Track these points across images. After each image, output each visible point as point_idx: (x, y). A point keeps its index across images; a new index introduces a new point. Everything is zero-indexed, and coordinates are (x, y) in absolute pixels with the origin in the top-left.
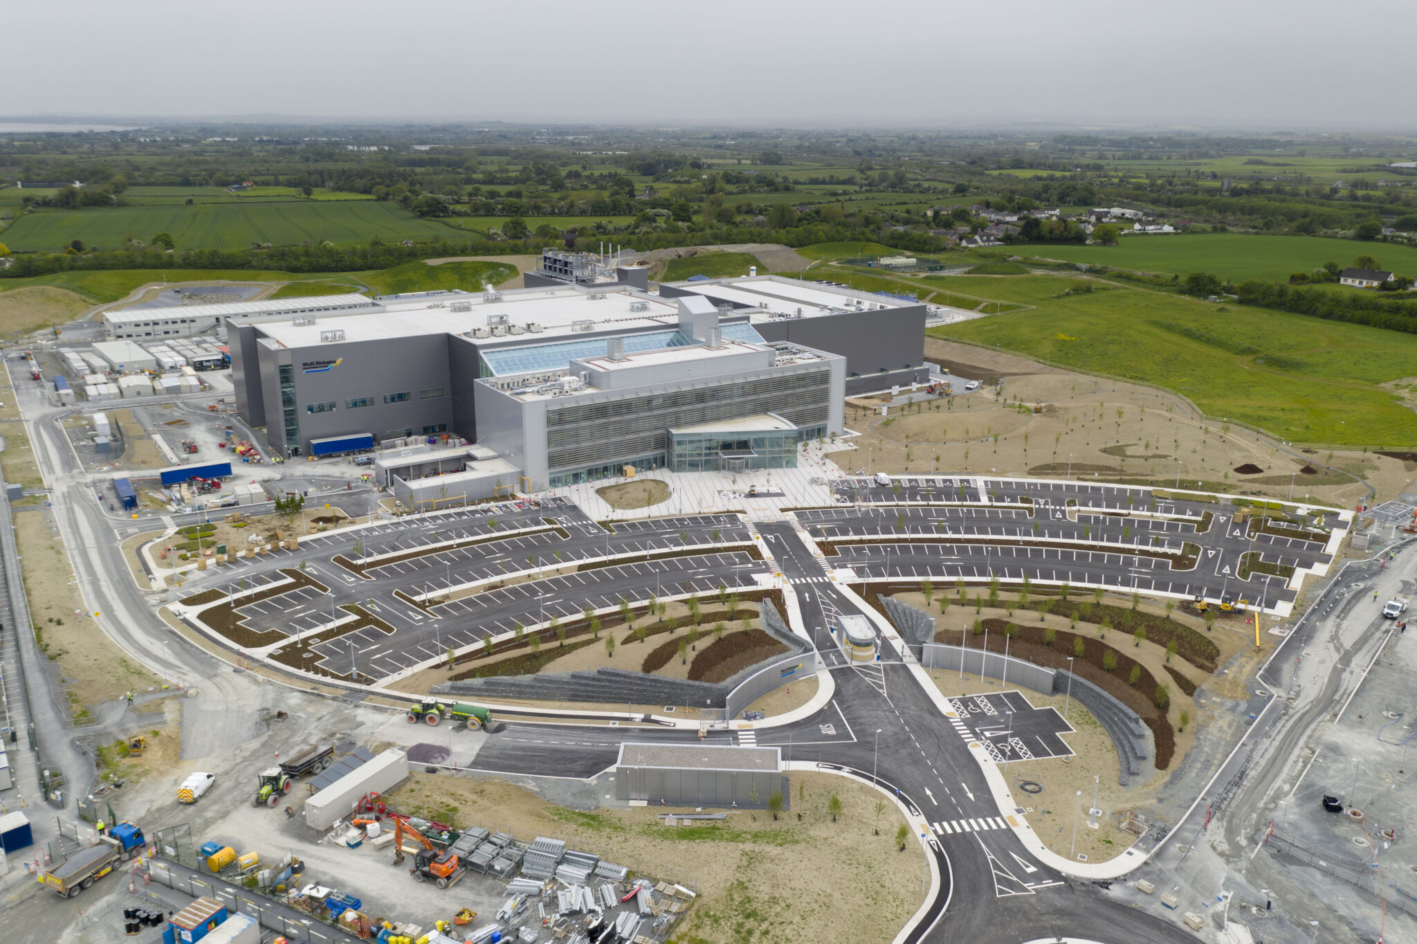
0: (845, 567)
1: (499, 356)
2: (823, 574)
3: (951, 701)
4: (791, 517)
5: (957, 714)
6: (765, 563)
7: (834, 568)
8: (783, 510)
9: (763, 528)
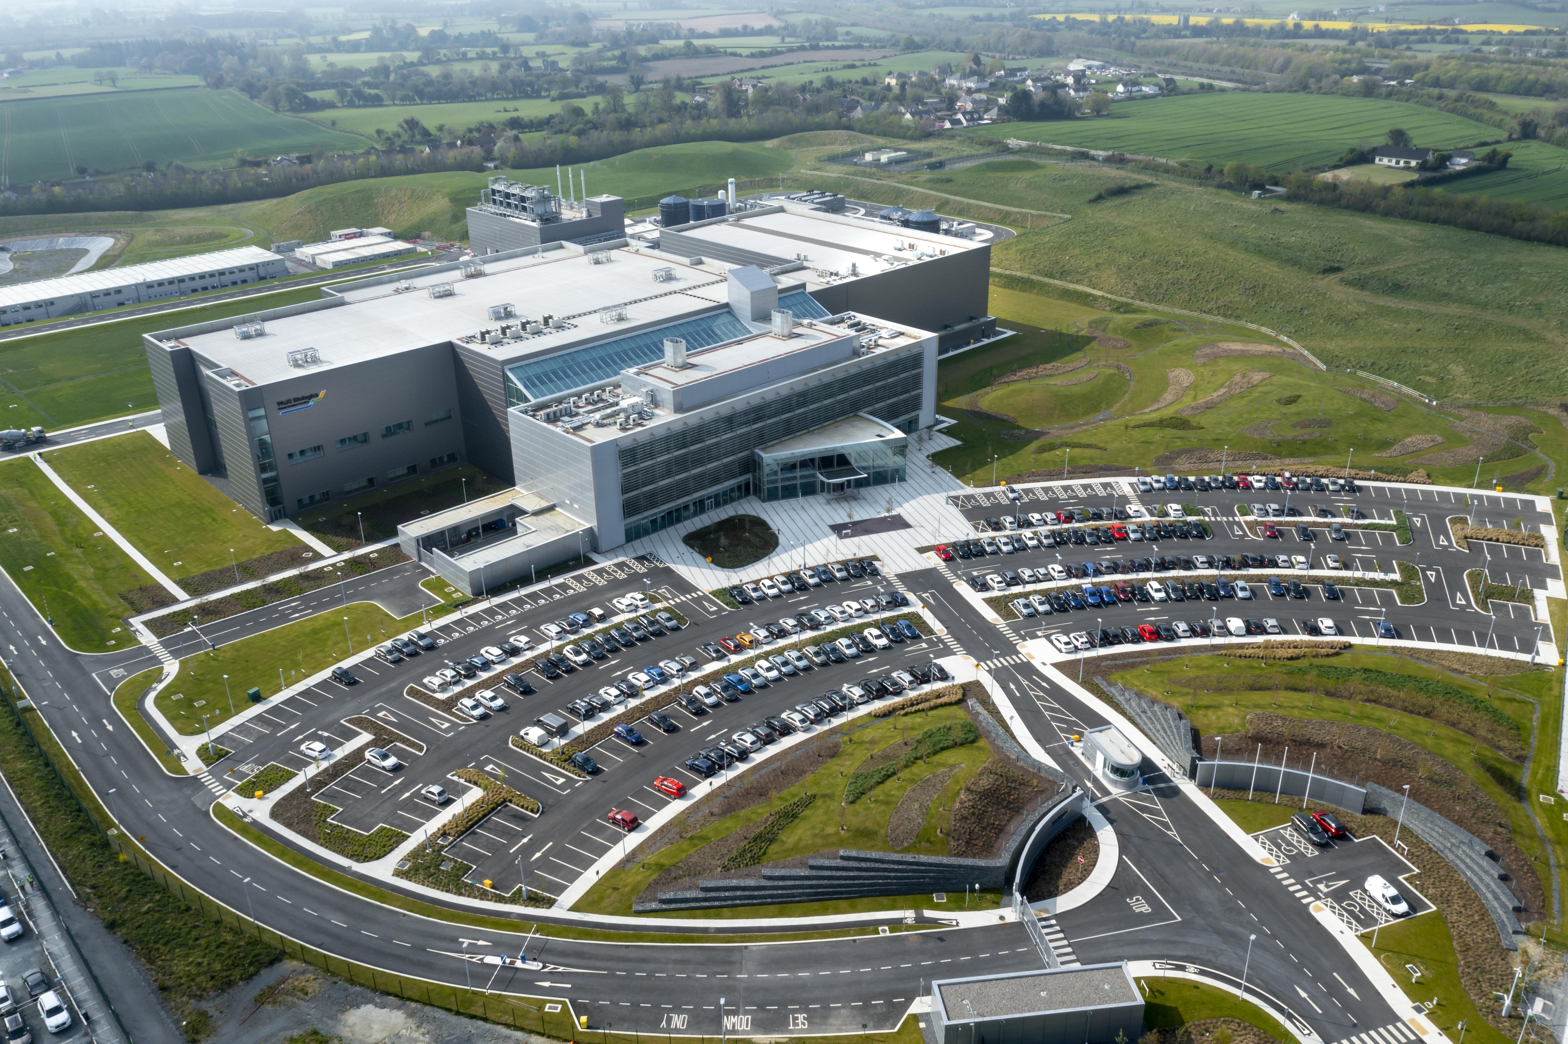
0: (1034, 636)
2: (1013, 650)
3: (1257, 840)
4: (934, 561)
5: (1273, 859)
6: (940, 640)
7: (1024, 640)
8: (922, 550)
9: (911, 581)
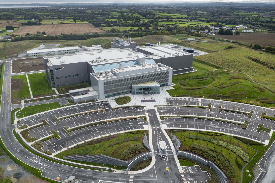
0: (165, 124)
1: (96, 67)
3: (182, 168)
4: (156, 108)
5: (183, 172)
6: (147, 122)
7: (162, 124)
8: (154, 106)
9: (149, 111)
